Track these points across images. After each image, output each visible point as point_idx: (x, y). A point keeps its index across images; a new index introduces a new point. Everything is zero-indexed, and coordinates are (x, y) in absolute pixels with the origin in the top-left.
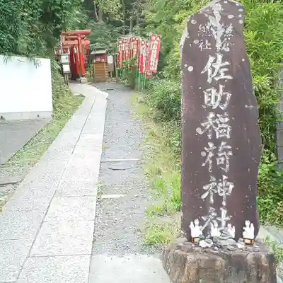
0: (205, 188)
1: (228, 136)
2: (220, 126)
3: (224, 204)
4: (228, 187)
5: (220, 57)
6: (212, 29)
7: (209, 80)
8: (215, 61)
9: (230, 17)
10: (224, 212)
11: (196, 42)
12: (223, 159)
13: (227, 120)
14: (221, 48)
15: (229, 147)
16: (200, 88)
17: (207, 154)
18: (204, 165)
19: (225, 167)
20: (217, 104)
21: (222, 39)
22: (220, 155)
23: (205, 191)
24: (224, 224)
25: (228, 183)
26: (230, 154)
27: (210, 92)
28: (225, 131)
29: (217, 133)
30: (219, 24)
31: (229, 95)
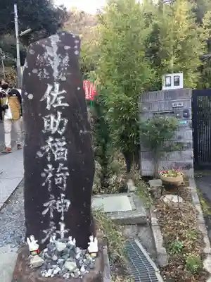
0: (45, 205)
1: (66, 159)
2: (58, 149)
3: (62, 218)
4: (66, 204)
5: (57, 86)
6: (49, 59)
7: (48, 107)
8: (53, 89)
9: (67, 48)
10: (63, 226)
11: (35, 71)
12: (61, 179)
13: (64, 143)
14: (58, 77)
15: (66, 168)
16: (40, 115)
17: (47, 175)
18: (44, 184)
19: (63, 187)
20: (56, 129)
21: (59, 68)
22: (58, 175)
23: (45, 208)
24: (62, 236)
25: (66, 201)
26: (68, 174)
27: (49, 118)
28: (62, 153)
29: (56, 156)
30: (55, 54)
31: (66, 121)
